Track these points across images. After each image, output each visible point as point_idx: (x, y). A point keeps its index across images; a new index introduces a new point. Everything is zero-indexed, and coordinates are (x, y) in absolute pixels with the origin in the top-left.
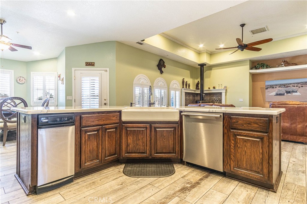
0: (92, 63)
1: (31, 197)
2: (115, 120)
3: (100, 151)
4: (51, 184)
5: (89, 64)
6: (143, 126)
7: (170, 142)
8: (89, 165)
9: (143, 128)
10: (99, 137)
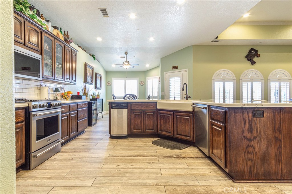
0: (176, 66)
1: (109, 139)
2: (152, 107)
3: (142, 125)
4: (116, 136)
5: (175, 68)
6: (169, 113)
7: (187, 127)
8: (135, 131)
9: (170, 114)
10: (142, 117)
